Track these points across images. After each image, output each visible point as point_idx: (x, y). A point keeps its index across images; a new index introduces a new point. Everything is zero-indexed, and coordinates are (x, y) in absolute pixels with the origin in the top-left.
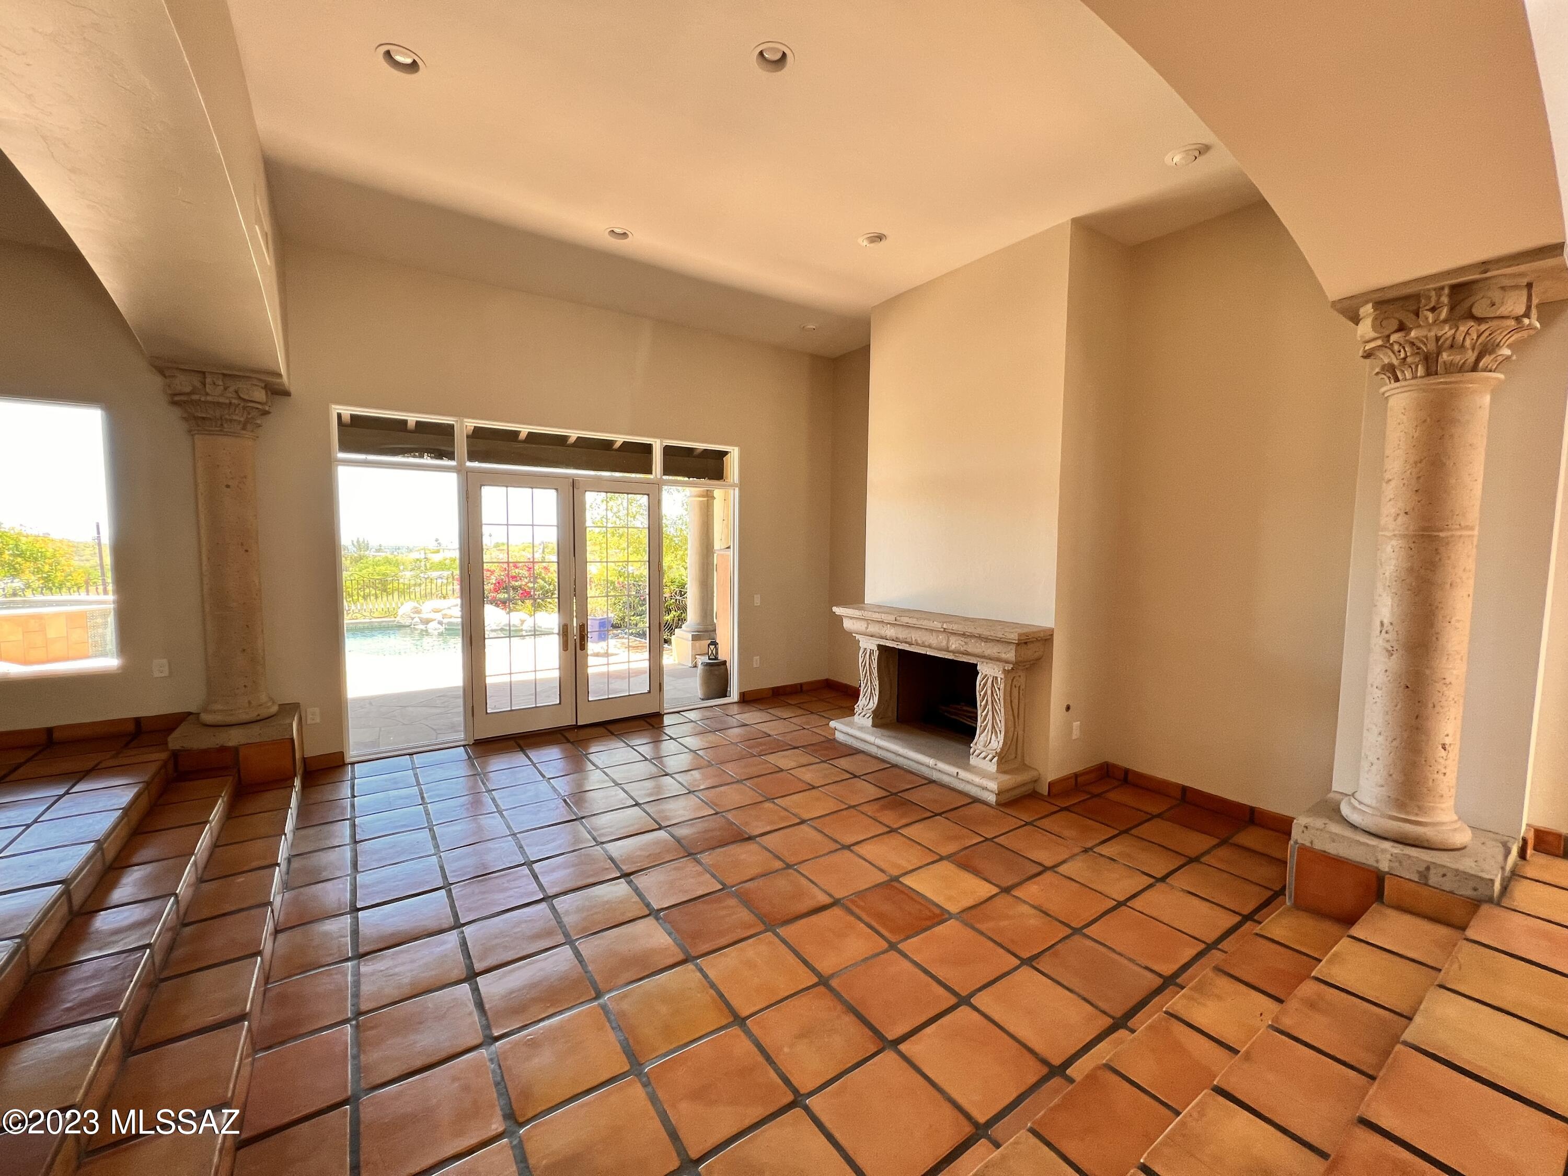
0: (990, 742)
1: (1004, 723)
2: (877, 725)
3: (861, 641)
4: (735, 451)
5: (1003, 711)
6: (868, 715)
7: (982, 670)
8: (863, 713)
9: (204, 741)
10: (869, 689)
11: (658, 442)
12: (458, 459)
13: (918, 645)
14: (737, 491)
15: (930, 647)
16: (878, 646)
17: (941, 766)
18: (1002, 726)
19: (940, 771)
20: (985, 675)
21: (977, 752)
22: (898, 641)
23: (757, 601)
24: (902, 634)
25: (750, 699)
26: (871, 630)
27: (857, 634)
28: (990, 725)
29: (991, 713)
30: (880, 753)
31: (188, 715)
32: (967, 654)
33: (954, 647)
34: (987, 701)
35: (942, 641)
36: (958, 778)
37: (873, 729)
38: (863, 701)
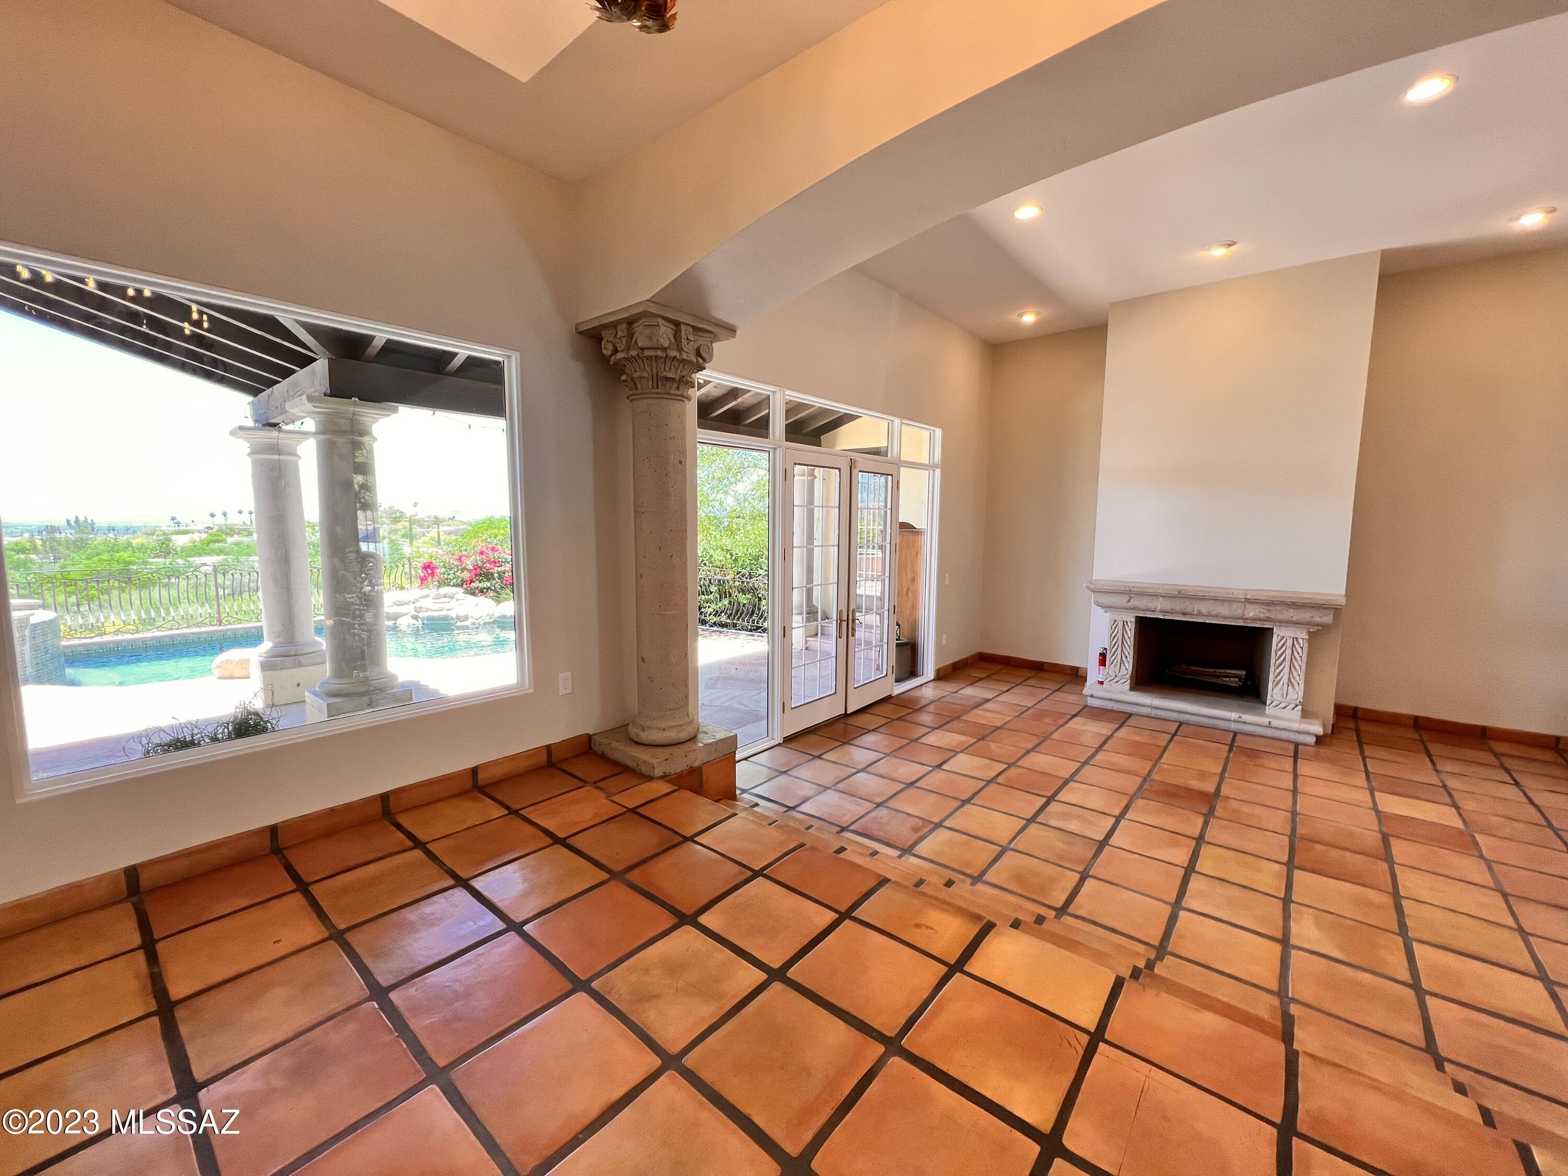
0: (1287, 694)
1: (1302, 677)
2: (1132, 689)
3: (1108, 614)
4: (939, 432)
5: (1304, 667)
6: (1123, 681)
7: (1278, 633)
8: (1116, 679)
9: (679, 763)
10: (1119, 657)
11: (897, 421)
12: (777, 434)
13: (1200, 614)
14: (938, 472)
15: (1217, 616)
16: (1137, 617)
17: (1247, 717)
18: (1299, 678)
19: (1245, 723)
20: (1283, 637)
21: (1275, 703)
22: (1172, 612)
23: (947, 581)
24: (1179, 605)
25: (942, 676)
26: (1132, 603)
27: (1107, 608)
28: (1285, 679)
29: (1287, 670)
30: (1154, 713)
31: (589, 737)
32: (1268, 619)
33: (1251, 614)
34: (1284, 659)
35: (1237, 610)
36: (1269, 726)
37: (1132, 693)
38: (1110, 669)
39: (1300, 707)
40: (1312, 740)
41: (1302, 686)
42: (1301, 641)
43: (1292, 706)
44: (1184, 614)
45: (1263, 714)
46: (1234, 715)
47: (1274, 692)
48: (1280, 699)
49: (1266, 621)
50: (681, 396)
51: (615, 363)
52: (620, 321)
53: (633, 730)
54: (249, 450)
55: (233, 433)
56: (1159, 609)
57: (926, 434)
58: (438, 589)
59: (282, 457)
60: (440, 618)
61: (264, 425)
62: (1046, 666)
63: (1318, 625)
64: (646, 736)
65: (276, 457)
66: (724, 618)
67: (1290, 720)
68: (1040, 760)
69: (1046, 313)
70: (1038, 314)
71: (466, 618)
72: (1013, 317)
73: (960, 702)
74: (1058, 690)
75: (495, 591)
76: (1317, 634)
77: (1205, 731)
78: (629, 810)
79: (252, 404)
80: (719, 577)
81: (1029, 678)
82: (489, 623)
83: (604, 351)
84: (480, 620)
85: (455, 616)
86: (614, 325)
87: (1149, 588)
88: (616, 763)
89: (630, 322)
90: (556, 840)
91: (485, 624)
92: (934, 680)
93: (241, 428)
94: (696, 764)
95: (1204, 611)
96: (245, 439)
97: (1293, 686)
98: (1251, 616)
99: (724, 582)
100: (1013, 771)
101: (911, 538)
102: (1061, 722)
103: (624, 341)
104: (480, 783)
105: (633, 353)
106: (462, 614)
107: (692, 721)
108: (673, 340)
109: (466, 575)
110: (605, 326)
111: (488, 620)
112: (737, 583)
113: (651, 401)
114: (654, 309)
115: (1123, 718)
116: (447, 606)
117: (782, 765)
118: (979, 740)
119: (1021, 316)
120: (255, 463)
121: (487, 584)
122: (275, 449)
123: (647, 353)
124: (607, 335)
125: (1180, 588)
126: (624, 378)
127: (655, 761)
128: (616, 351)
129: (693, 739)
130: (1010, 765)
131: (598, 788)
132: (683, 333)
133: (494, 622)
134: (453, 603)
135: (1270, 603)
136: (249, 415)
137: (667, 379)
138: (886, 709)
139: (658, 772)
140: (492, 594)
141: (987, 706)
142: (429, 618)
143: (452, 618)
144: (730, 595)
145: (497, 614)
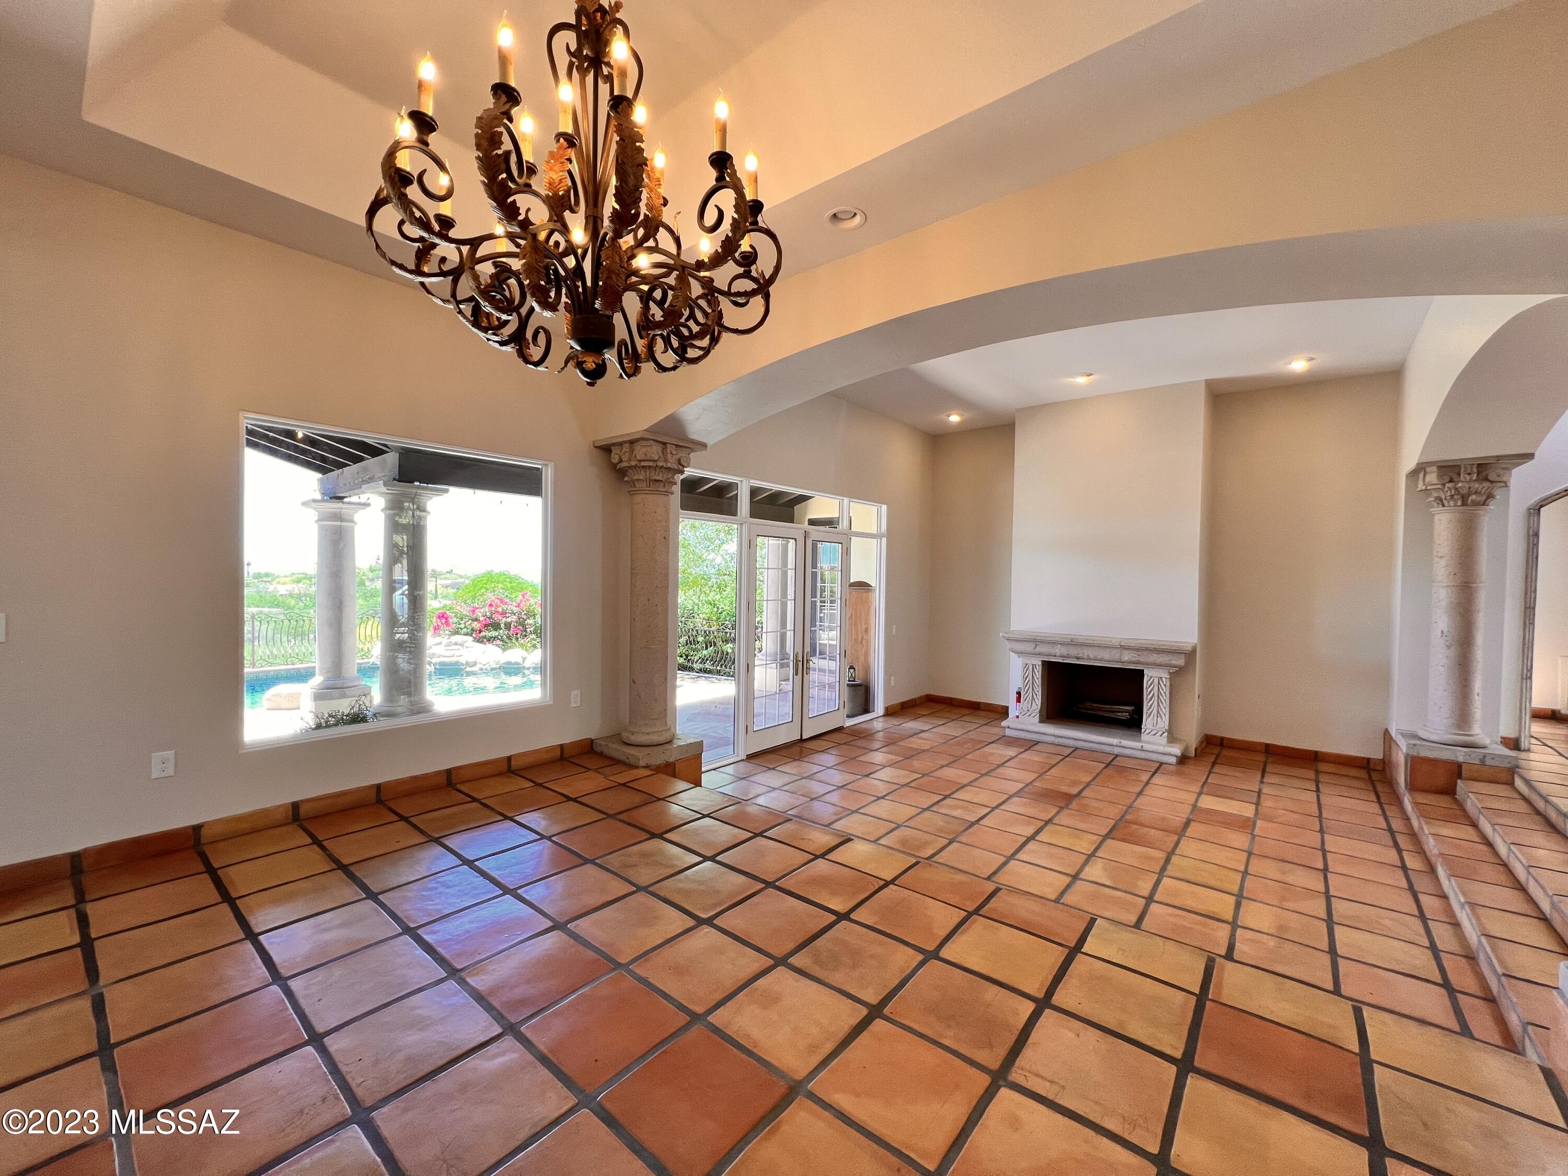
0: (1157, 723)
1: (1168, 709)
2: (1041, 721)
3: (1021, 659)
4: (884, 507)
5: (1168, 700)
6: (1034, 714)
7: (1148, 674)
8: (1029, 713)
9: (658, 758)
10: (1031, 694)
11: (846, 500)
12: (744, 512)
13: (1089, 659)
14: (884, 540)
15: (1101, 660)
16: (1043, 661)
17: (1125, 743)
18: (1165, 711)
19: (1124, 747)
20: (1151, 677)
21: (1148, 731)
22: (1068, 657)
23: (894, 631)
24: (1073, 651)
25: (890, 712)
26: (1038, 649)
27: (1020, 653)
28: (1155, 711)
29: (1156, 703)
30: (1057, 740)
31: (592, 741)
32: (1138, 663)
33: (1126, 658)
34: (1153, 695)
35: (1115, 655)
36: (1142, 750)
37: (1042, 724)
38: (1024, 704)
39: (1166, 734)
40: (1173, 760)
41: (1167, 716)
42: (1164, 679)
43: (1160, 733)
44: (1078, 658)
45: (1140, 741)
46: (1115, 741)
47: (1148, 722)
48: (1152, 728)
49: (1137, 663)
50: (666, 492)
51: (620, 469)
52: (625, 442)
53: (625, 735)
54: (316, 518)
55: (305, 504)
56: (1059, 655)
57: (874, 509)
58: (449, 638)
59: (343, 524)
60: (450, 664)
61: (331, 498)
62: (981, 706)
63: (1175, 667)
64: (634, 739)
65: (338, 523)
66: (708, 666)
67: (1160, 745)
68: (951, 773)
69: (967, 415)
70: (960, 415)
71: (475, 664)
72: (943, 417)
73: (900, 732)
74: (986, 724)
75: (502, 640)
76: (1178, 675)
77: (1092, 754)
78: (620, 784)
79: (320, 480)
80: (706, 628)
81: (965, 715)
82: (495, 669)
83: (613, 461)
84: (487, 666)
85: (464, 662)
86: (621, 444)
87: (1049, 637)
88: (611, 758)
89: (632, 442)
90: (569, 799)
91: (492, 669)
92: (884, 716)
93: (314, 501)
94: (671, 760)
95: (1092, 656)
96: (315, 509)
97: (1161, 717)
98: (1126, 660)
99: (710, 633)
100: (926, 779)
101: (864, 595)
102: (978, 747)
103: (627, 454)
104: (513, 768)
105: (633, 463)
106: (471, 660)
107: (669, 729)
108: (661, 455)
109: (476, 625)
110: (614, 444)
111: (494, 666)
112: (720, 634)
113: (645, 496)
114: (648, 436)
115: (1030, 745)
116: (457, 653)
117: (742, 774)
118: (906, 758)
119: (949, 416)
120: (321, 528)
121: (494, 634)
122: (338, 517)
123: (643, 464)
124: (615, 450)
125: (1073, 637)
126: (626, 479)
127: (640, 755)
128: (621, 461)
129: (670, 742)
130: (924, 775)
131: (599, 772)
132: (668, 450)
133: (500, 668)
134: (462, 651)
135: (1139, 649)
136: (317, 489)
137: (656, 481)
138: (836, 737)
139: (642, 763)
140: (499, 642)
141: (922, 735)
142: (442, 664)
143: (462, 664)
144: (715, 645)
145: (503, 660)
